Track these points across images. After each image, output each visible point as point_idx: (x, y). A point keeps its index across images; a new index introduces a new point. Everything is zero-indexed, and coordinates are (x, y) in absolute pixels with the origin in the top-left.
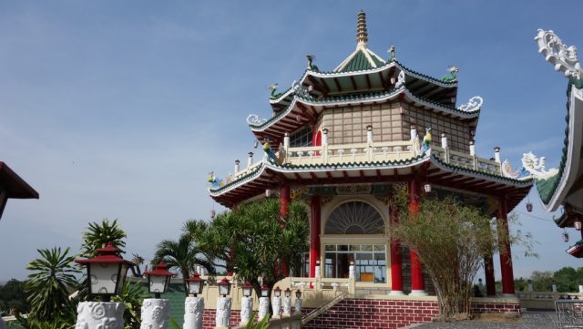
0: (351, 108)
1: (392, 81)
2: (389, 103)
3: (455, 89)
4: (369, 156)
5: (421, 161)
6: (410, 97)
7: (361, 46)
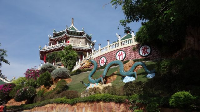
0: (76, 37)
1: (83, 34)
2: (83, 38)
3: (91, 38)
4: (80, 46)
5: (90, 48)
6: (86, 38)
7: (72, 25)
